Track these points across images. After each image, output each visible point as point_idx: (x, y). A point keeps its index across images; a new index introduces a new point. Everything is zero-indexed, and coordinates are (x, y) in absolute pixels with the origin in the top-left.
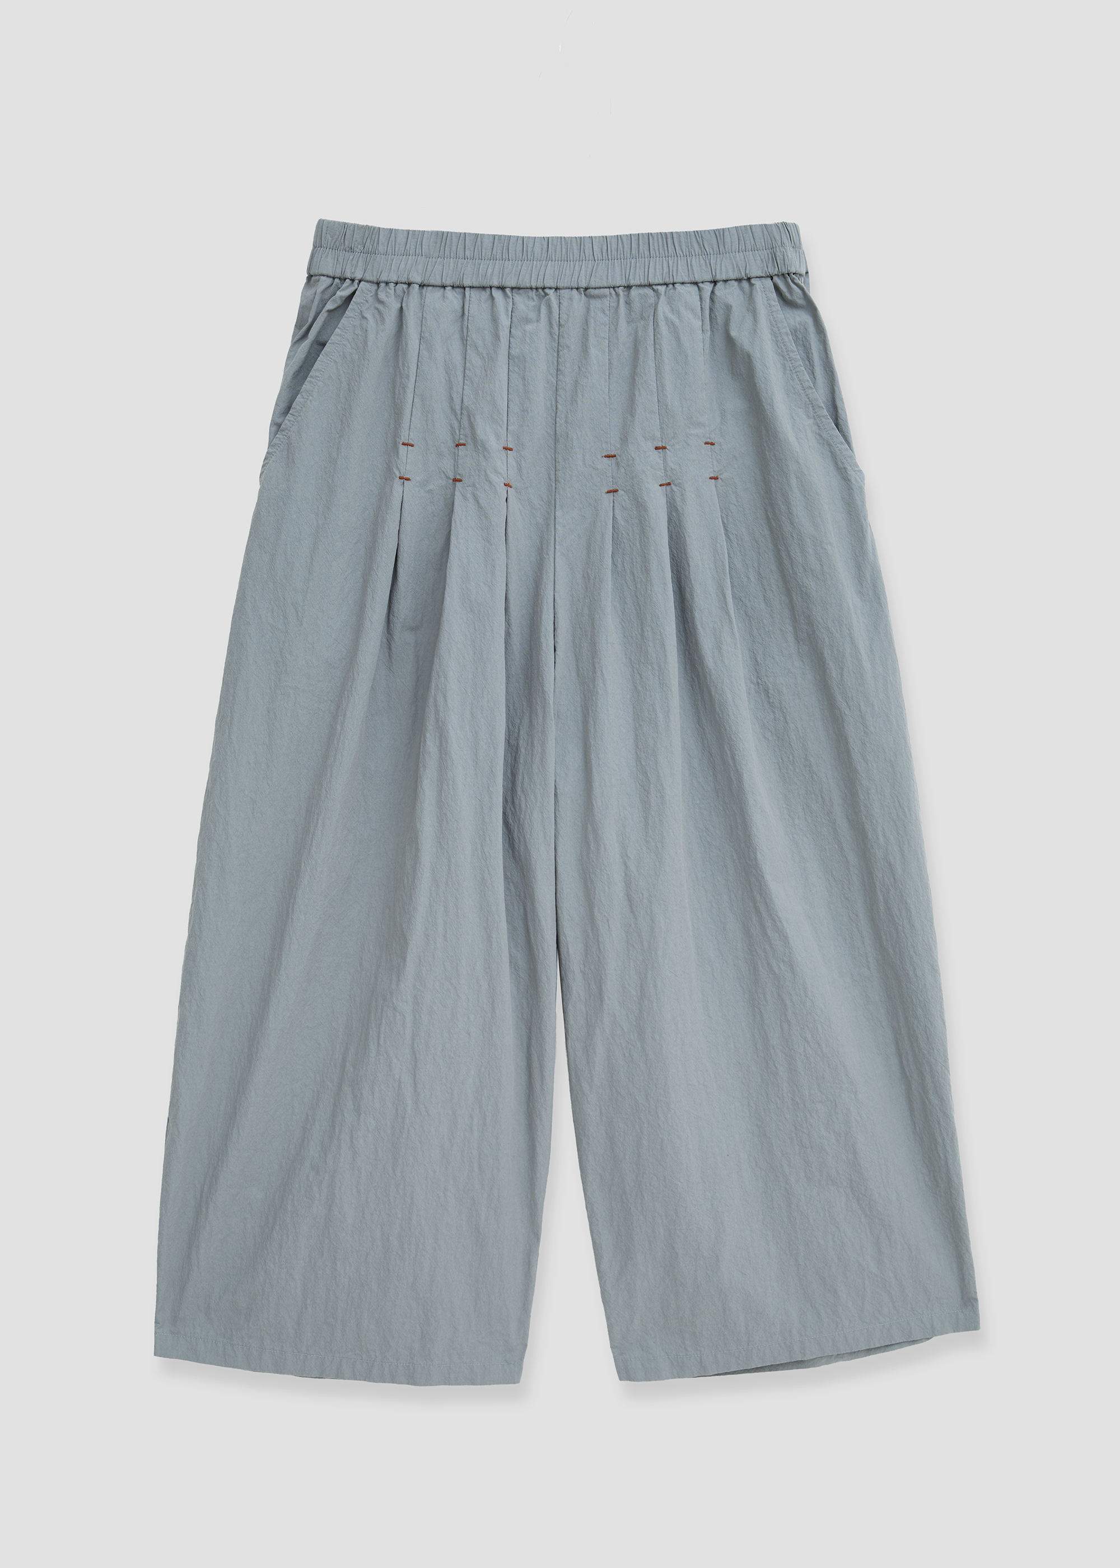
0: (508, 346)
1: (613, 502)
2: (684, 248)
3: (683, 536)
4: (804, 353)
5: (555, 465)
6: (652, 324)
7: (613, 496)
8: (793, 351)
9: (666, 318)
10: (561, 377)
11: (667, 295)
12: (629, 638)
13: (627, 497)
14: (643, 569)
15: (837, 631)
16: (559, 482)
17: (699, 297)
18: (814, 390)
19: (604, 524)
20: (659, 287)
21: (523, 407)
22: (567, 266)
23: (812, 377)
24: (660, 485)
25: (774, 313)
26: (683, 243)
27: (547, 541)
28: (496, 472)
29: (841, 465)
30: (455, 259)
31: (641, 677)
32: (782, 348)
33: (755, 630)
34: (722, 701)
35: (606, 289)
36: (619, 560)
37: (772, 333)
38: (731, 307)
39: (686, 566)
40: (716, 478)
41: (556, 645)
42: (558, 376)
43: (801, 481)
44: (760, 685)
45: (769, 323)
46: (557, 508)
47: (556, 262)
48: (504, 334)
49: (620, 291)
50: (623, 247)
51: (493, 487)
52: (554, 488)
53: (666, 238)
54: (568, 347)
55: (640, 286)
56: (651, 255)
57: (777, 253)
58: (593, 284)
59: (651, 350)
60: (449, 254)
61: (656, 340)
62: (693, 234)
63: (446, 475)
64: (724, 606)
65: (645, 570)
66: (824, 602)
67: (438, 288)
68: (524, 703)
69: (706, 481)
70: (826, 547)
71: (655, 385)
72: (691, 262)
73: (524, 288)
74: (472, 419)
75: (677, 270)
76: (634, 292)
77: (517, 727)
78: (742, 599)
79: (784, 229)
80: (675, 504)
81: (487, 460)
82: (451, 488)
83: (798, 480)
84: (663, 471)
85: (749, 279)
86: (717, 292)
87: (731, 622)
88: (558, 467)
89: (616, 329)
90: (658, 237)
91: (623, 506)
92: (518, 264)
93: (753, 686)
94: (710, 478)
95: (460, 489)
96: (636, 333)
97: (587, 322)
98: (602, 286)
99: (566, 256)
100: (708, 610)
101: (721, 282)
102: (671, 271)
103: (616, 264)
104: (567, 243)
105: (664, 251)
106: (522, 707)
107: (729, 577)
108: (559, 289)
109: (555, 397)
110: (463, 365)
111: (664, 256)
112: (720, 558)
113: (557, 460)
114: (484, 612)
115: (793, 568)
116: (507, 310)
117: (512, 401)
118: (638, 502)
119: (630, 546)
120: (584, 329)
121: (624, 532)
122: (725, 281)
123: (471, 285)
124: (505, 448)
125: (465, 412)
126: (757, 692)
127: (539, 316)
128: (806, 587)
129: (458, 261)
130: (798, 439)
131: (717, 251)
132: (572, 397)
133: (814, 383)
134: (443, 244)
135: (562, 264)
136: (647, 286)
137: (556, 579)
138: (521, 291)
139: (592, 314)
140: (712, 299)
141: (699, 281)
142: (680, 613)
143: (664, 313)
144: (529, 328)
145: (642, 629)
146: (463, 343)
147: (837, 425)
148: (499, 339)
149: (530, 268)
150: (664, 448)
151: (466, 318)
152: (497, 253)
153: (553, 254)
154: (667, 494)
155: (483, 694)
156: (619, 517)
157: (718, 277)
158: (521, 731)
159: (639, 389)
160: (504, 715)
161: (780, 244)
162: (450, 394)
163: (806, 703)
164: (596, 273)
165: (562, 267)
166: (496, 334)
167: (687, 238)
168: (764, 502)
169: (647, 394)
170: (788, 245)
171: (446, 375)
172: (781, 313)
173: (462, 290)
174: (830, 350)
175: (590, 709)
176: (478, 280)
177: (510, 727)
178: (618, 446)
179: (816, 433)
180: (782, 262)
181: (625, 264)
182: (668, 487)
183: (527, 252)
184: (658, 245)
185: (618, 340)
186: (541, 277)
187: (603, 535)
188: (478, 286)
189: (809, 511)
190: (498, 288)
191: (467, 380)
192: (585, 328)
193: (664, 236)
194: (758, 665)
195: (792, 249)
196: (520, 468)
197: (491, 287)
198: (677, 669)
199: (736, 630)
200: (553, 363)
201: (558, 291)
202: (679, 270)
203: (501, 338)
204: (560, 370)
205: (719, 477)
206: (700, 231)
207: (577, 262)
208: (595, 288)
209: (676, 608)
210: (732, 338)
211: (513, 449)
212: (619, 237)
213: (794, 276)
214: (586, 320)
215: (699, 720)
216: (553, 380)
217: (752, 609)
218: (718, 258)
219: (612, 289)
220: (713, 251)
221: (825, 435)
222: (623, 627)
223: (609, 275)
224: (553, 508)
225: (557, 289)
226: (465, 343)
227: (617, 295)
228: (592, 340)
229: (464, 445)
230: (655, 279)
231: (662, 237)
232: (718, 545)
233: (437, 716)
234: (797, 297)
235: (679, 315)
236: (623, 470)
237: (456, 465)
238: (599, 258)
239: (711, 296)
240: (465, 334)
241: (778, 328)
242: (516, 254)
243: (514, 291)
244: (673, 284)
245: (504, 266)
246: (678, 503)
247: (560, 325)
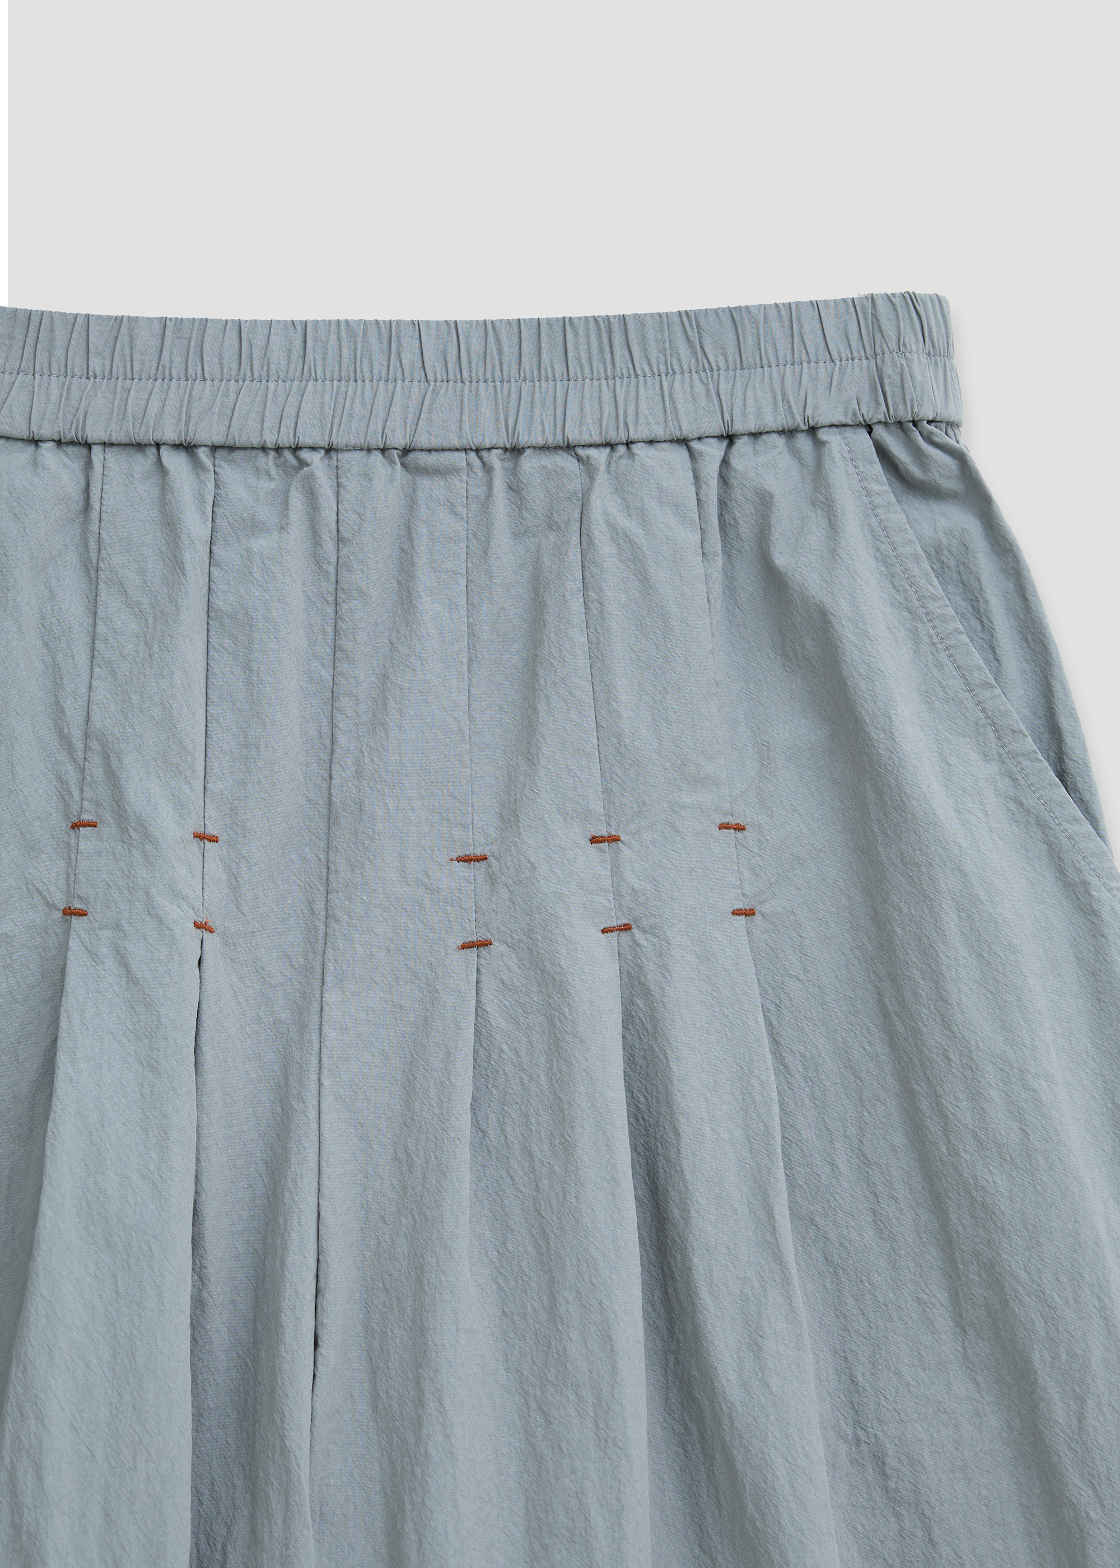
0: (206, 588)
1: (478, 970)
2: (653, 353)
3: (661, 1057)
4: (964, 600)
5: (328, 879)
6: (576, 540)
7: (478, 956)
8: (934, 598)
9: (613, 528)
10: (344, 666)
11: (612, 470)
12: (516, 1317)
13: (515, 960)
14: (557, 1142)
15: (1067, 1303)
16: (335, 920)
17: (691, 475)
18: (998, 691)
19: (452, 1025)
20: (593, 452)
21: (246, 737)
22: (355, 393)
23: (991, 657)
24: (604, 931)
25: (880, 511)
26: (652, 345)
27: (301, 1067)
28: (175, 894)
29: (1074, 877)
30: (62, 378)
31: (547, 1420)
32: (905, 590)
33: (851, 1302)
34: (763, 1485)
35: (457, 454)
36: (492, 1117)
37: (878, 555)
38: (772, 496)
39: (671, 1134)
40: (749, 913)
41: (320, 1333)
42: (337, 663)
43: (969, 917)
44: (863, 1445)
45: (867, 534)
46: (328, 984)
47: (328, 383)
48: (195, 558)
49: (494, 458)
50: (500, 353)
51: (167, 932)
52: (321, 934)
53: (610, 332)
54: (362, 593)
55: (545, 448)
56: (571, 373)
57: (885, 369)
58: (423, 440)
59: (576, 604)
60: (46, 365)
61: (588, 580)
62: (677, 320)
63: (44, 898)
64: (769, 1237)
65: (562, 1144)
66: (1031, 1228)
67: (20, 444)
68: (238, 1483)
69: (722, 921)
70: (1036, 1086)
71: (588, 687)
72: (671, 388)
73: (245, 449)
74: (114, 763)
75: (637, 409)
76: (529, 462)
77: (219, 1547)
78: (817, 1219)
79: (908, 310)
80: (642, 979)
81: (151, 864)
82: (58, 931)
83: (963, 915)
84: (611, 896)
85: (812, 430)
86: (735, 462)
87: (786, 1281)
88: (334, 884)
89: (485, 553)
90: (587, 328)
91: (503, 982)
92: (228, 389)
93: (843, 1447)
94: (734, 913)
95: (83, 934)
96: (537, 561)
97: (409, 534)
98: (446, 444)
99: (352, 369)
100: (728, 1248)
101: (745, 439)
102: (621, 412)
103: (483, 394)
104: (353, 336)
105: (604, 364)
106: (231, 1491)
107: (781, 1165)
108: (336, 450)
109: (328, 714)
110: (90, 629)
111: (603, 375)
112: (759, 1114)
113: (332, 866)
114: (140, 1248)
115: (949, 1140)
116: (202, 501)
117: (218, 722)
118: (543, 971)
119: (523, 1083)
120: (403, 550)
121: (505, 1047)
122: (756, 435)
123: (106, 439)
124: (200, 837)
125: (95, 745)
126: (853, 1462)
127: (286, 516)
128: (983, 1188)
129: (70, 383)
130: (960, 812)
131: (735, 360)
132: (375, 716)
133: (997, 674)
134: (30, 341)
135: (343, 388)
136: (561, 448)
137: (323, 1164)
138: (238, 455)
139: (423, 513)
140: (724, 479)
141: (691, 436)
142: (653, 1257)
143: (606, 514)
144: (260, 544)
145: (553, 1298)
146: (89, 575)
147: (1062, 775)
148: (182, 569)
149: (259, 399)
150: (614, 839)
151: (94, 516)
152: (171, 362)
153: (319, 364)
154: (622, 951)
155: (134, 1459)
156: (492, 1008)
157: (738, 427)
158: (230, 1556)
159: (547, 698)
160: (187, 1516)
161: (893, 345)
162: (56, 697)
163: (985, 1492)
164: (430, 411)
165: (342, 395)
166: (175, 556)
167: (662, 331)
168: (875, 972)
169: (569, 710)
170: (914, 349)
171: (46, 651)
172: (899, 509)
173: (84, 451)
174: (1035, 591)
175: (407, 1500)
176: (125, 428)
177: (203, 1546)
178: (494, 833)
179: (1007, 797)
180: (898, 391)
181: (506, 393)
182: (625, 936)
183: (251, 358)
184: (589, 349)
185: (490, 578)
186: (288, 422)
187: (448, 1054)
188: (124, 440)
189: (992, 993)
190: (178, 446)
191: (100, 666)
192: (406, 547)
193: (603, 326)
194: (858, 1392)
195: (924, 360)
196: (235, 886)
197: (158, 445)
198: (645, 1400)
199: (799, 1301)
200: (324, 631)
201: (333, 455)
202: (640, 409)
203: (188, 568)
204: (342, 650)
205: (757, 909)
206: (695, 312)
207: (382, 383)
208: (429, 451)
209: (642, 1243)
210: (779, 572)
211: (220, 839)
212: (489, 326)
213: (931, 428)
214: (408, 528)
215: (701, 1536)
216: (323, 672)
217: (842, 1244)
218: (738, 379)
219: (472, 455)
220: (727, 361)
221: (1030, 802)
222: (502, 1289)
223: (466, 418)
224: (317, 984)
225: (329, 450)
226: (94, 577)
227: (487, 468)
228: (424, 578)
229: (93, 825)
230: (581, 432)
231: (599, 330)
232: (755, 1082)
233: (17, 1520)
234: (941, 474)
235: (643, 517)
236: (504, 893)
237: (71, 876)
238: (439, 377)
239: (720, 471)
240: (93, 555)
241: (891, 543)
242: (221, 364)
243: (219, 454)
244: (628, 444)
245: (190, 394)
246: (650, 976)
247: (339, 540)
